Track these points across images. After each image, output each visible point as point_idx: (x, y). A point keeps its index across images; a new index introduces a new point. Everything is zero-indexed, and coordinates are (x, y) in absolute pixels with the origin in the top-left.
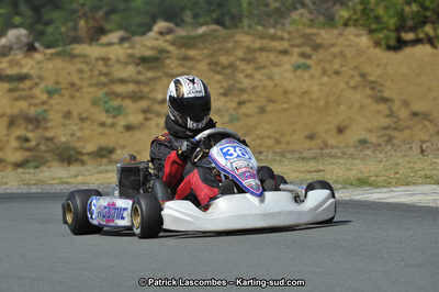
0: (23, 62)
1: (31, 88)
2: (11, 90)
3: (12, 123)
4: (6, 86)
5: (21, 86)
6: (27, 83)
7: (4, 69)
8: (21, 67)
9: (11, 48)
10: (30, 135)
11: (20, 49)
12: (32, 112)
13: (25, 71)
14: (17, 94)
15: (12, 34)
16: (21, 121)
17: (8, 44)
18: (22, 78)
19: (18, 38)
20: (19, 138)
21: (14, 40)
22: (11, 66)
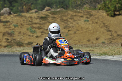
0: (7, 17)
1: (10, 25)
2: (4, 25)
3: (4, 35)
4: (2, 24)
5: (7, 24)
6: (9, 24)
7: (2, 19)
8: (7, 19)
9: (4, 13)
10: (9, 38)
11: (7, 14)
12: (10, 32)
13: (8, 20)
14: (6, 26)
15: (5, 9)
16: (6, 34)
17: (3, 12)
18: (7, 22)
19: (6, 10)
20: (6, 39)
21: (5, 11)
22: (4, 18)
